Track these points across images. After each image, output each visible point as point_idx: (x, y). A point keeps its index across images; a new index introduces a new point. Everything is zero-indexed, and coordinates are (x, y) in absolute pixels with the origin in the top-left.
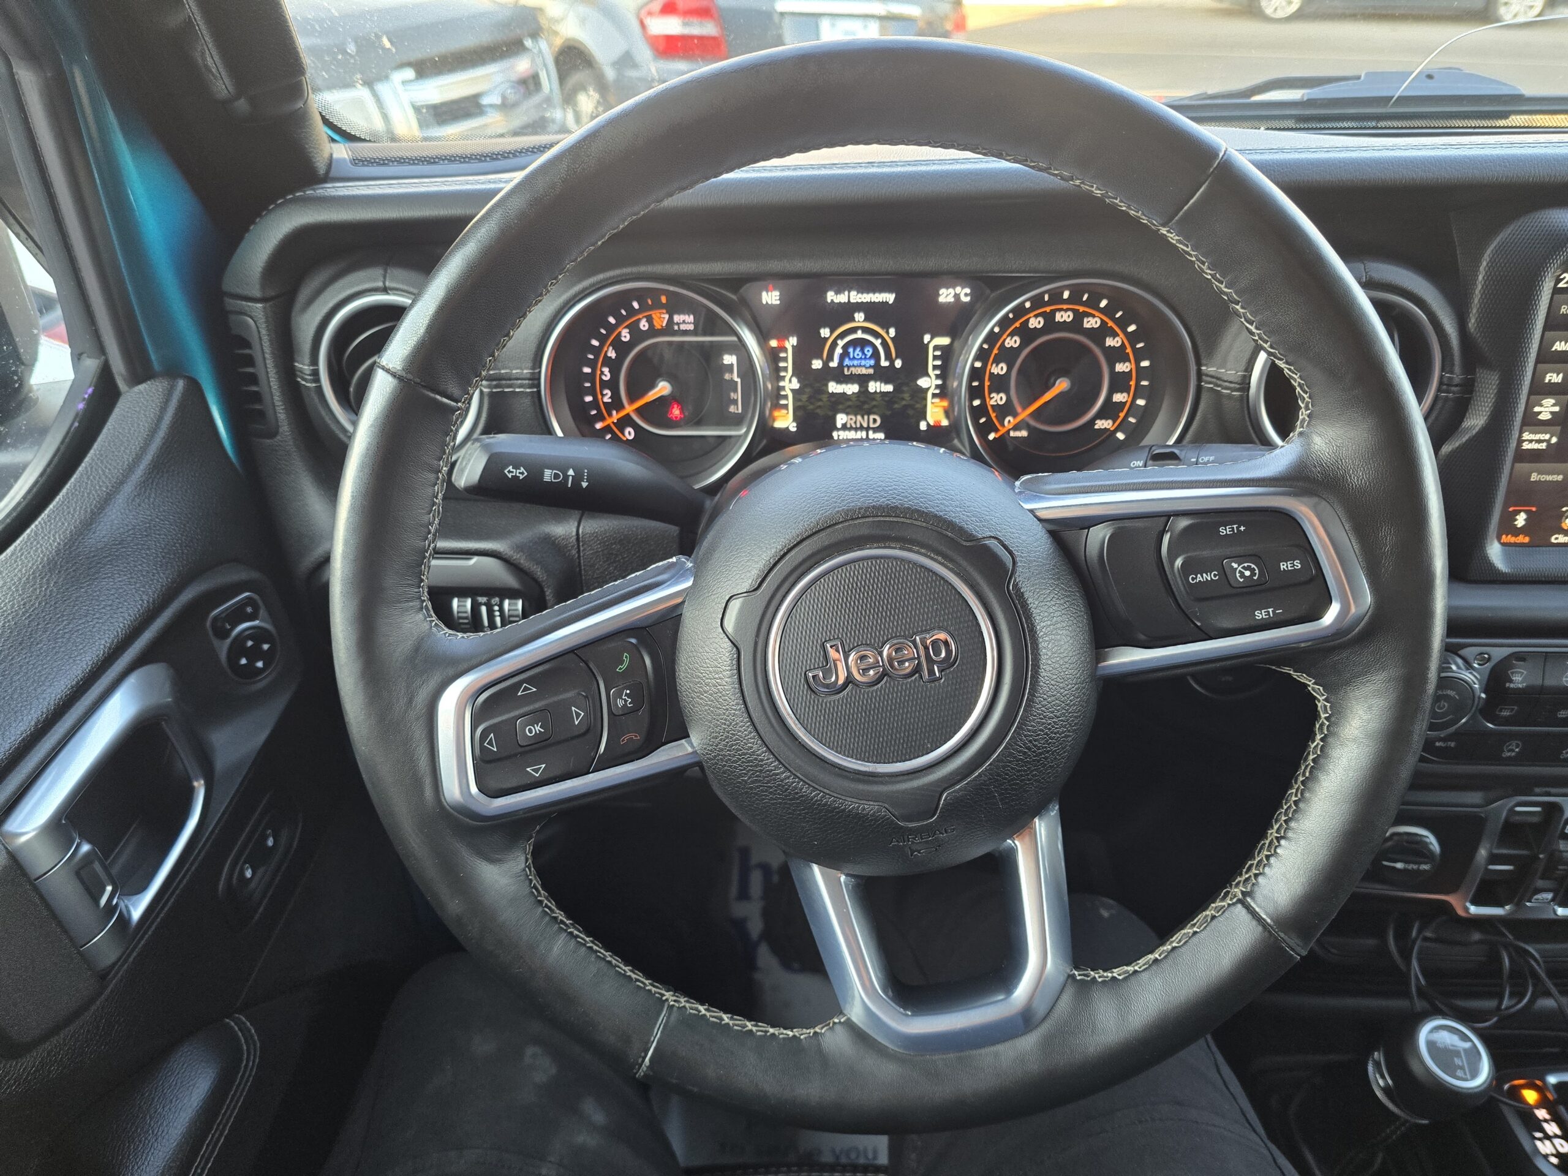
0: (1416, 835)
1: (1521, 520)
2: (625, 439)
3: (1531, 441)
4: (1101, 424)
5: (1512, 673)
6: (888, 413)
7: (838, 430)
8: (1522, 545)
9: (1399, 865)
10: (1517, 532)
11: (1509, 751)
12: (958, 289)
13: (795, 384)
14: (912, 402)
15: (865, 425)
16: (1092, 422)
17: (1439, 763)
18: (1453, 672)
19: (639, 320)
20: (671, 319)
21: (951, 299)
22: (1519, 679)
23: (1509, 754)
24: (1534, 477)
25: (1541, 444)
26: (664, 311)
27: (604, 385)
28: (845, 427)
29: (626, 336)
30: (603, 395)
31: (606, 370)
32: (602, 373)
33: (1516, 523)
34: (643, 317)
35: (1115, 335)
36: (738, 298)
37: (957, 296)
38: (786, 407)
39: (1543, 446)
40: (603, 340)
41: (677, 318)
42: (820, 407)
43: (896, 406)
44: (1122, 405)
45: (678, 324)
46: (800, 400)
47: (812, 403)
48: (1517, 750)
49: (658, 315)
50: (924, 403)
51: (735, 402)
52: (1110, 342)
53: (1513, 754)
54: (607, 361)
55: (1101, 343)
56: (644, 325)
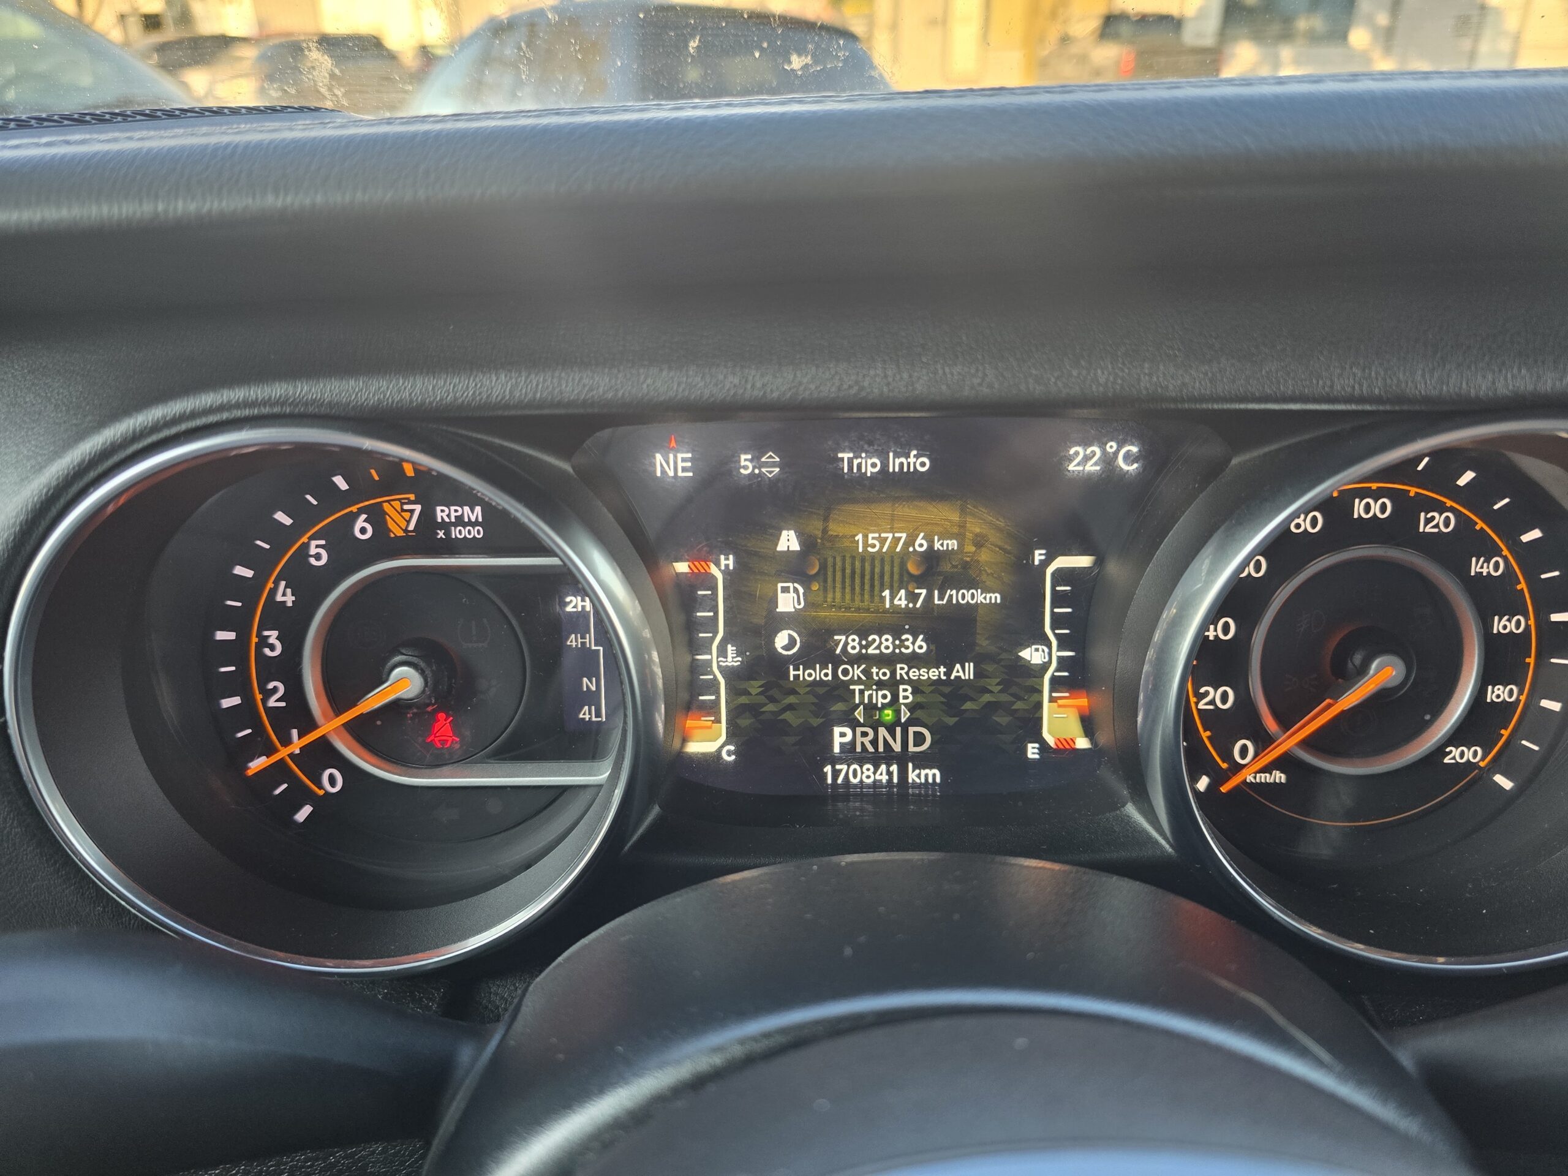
2: (321, 793)
4: (1455, 755)
6: (951, 721)
7: (834, 761)
12: (1111, 446)
13: (732, 659)
14: (1004, 698)
15: (897, 747)
16: (1440, 751)
19: (353, 517)
20: (428, 517)
21: (1092, 467)
26: (412, 497)
27: (269, 669)
28: (851, 754)
29: (319, 554)
30: (268, 694)
31: (273, 635)
32: (263, 642)
34: (361, 511)
35: (1489, 551)
36: (573, 468)
37: (1109, 461)
38: (712, 709)
40: (262, 564)
41: (442, 513)
42: (790, 707)
43: (968, 705)
44: (1506, 709)
45: (446, 526)
46: (746, 693)
47: (772, 700)
49: (397, 504)
50: (1035, 697)
51: (592, 698)
52: (1478, 567)
54: (275, 615)
55: (1460, 570)
56: (362, 529)
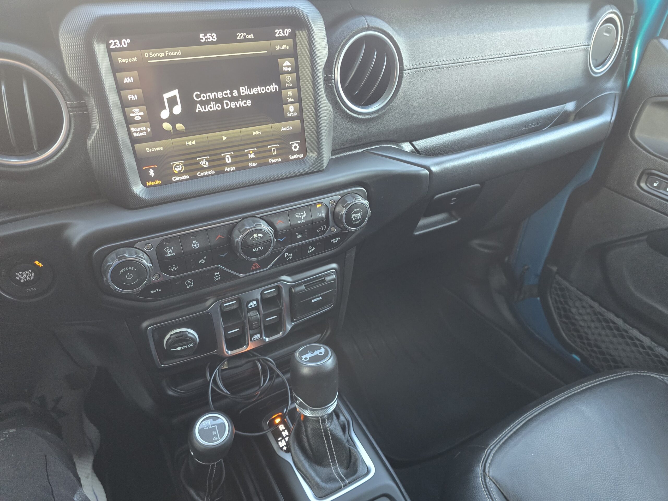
0: (181, 332)
1: (152, 173)
3: (137, 132)
5: (166, 249)
8: (159, 185)
9: (179, 349)
10: (153, 179)
11: (189, 285)
17: (157, 300)
18: (127, 258)
22: (170, 252)
23: (190, 286)
24: (148, 150)
25: (143, 133)
33: (150, 175)
39: (145, 133)
48: (192, 283)
53: (192, 286)
